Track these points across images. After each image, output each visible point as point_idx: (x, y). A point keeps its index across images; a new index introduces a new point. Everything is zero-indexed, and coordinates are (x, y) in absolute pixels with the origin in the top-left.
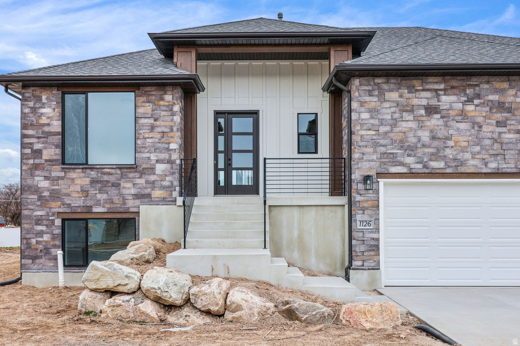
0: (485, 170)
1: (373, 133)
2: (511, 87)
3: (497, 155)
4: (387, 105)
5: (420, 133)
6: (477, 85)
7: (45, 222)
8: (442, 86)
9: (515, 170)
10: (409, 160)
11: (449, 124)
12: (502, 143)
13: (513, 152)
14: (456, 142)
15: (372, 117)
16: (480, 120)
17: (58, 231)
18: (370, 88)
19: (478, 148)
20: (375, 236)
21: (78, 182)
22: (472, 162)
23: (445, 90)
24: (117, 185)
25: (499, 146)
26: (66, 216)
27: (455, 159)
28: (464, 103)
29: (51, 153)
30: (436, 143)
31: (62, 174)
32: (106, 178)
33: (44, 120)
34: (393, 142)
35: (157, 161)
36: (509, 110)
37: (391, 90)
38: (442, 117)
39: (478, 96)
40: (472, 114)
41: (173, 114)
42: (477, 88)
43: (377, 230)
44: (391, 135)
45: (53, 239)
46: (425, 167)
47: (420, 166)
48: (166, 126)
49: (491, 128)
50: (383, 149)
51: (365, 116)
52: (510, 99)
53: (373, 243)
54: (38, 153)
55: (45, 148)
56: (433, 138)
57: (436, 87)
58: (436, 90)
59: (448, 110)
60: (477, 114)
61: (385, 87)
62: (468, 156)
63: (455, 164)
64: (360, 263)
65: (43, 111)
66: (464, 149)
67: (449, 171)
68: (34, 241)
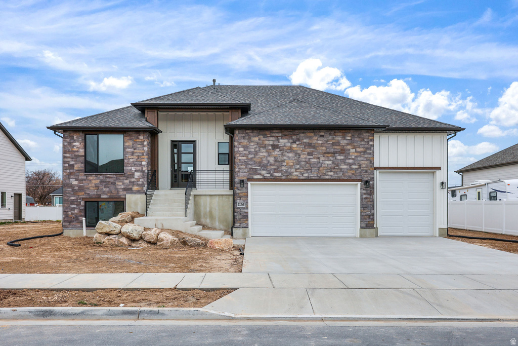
0: (302, 178)
1: (245, 158)
2: (315, 136)
3: (308, 170)
4: (252, 144)
5: (269, 158)
6: (298, 134)
7: (76, 203)
8: (280, 135)
9: (317, 178)
10: (264, 172)
11: (284, 154)
12: (310, 164)
13: (315, 168)
14: (287, 163)
15: (244, 150)
16: (299, 152)
17: (83, 208)
18: (244, 135)
19: (298, 166)
20: (246, 211)
21: (94, 182)
22: (295, 173)
23: (281, 136)
24: (114, 184)
25: (309, 166)
26: (87, 200)
27: (287, 172)
28: (292, 143)
29: (79, 166)
30: (277, 164)
31: (85, 178)
32: (108, 180)
33: (75, 149)
34: (255, 163)
35: (136, 171)
36: (314, 147)
37: (255, 137)
38: (280, 150)
39: (299, 140)
40: (295, 149)
41: (144, 146)
42: (298, 136)
43: (247, 208)
44: (254, 159)
45: (80, 211)
46: (271, 175)
47: (269, 175)
48: (140, 153)
49: (305, 156)
50: (250, 166)
51: (241, 149)
52: (315, 141)
53: (245, 214)
54: (72, 166)
55: (76, 164)
56: (276, 161)
57: (277, 135)
58: (277, 137)
59: (283, 147)
60: (298, 149)
61: (251, 134)
62: (293, 170)
63: (286, 174)
64: (238, 225)
65: (75, 144)
66: (291, 167)
67: (283, 178)
68: (70, 213)
